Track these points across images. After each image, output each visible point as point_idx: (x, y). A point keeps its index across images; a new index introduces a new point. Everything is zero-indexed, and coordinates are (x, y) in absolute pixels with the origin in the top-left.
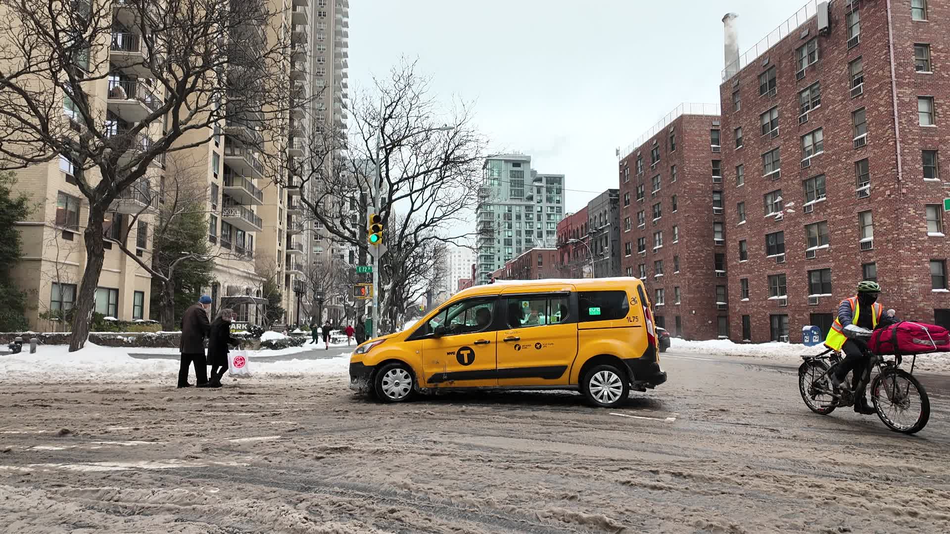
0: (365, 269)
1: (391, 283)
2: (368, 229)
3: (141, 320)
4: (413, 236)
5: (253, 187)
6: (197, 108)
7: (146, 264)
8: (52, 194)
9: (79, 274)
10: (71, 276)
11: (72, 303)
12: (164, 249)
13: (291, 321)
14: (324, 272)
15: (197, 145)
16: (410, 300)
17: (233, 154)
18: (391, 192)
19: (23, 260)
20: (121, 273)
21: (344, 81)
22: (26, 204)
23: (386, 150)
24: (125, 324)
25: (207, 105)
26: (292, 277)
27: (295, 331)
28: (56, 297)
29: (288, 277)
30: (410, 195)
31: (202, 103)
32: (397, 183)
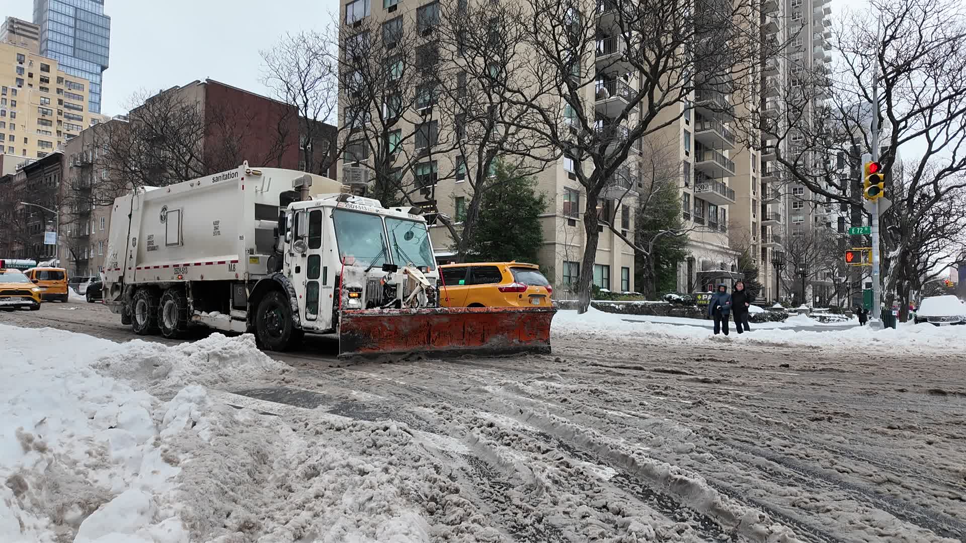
0: (860, 231)
1: (899, 249)
2: (863, 181)
3: (628, 293)
4: (932, 186)
5: (724, 158)
6: (669, 87)
7: (630, 241)
8: (560, 190)
9: (580, 253)
10: (575, 255)
11: (577, 277)
12: (644, 227)
13: (770, 295)
14: (806, 244)
15: (670, 123)
16: (929, 273)
17: (703, 129)
18: (896, 132)
19: (544, 244)
20: (611, 252)
21: (827, 17)
22: (545, 200)
23: (887, 81)
24: (615, 294)
25: (678, 82)
26: (769, 249)
27: (775, 306)
28: (566, 273)
29: (764, 250)
30: (926, 131)
31: (672, 82)
32: (905, 119)
